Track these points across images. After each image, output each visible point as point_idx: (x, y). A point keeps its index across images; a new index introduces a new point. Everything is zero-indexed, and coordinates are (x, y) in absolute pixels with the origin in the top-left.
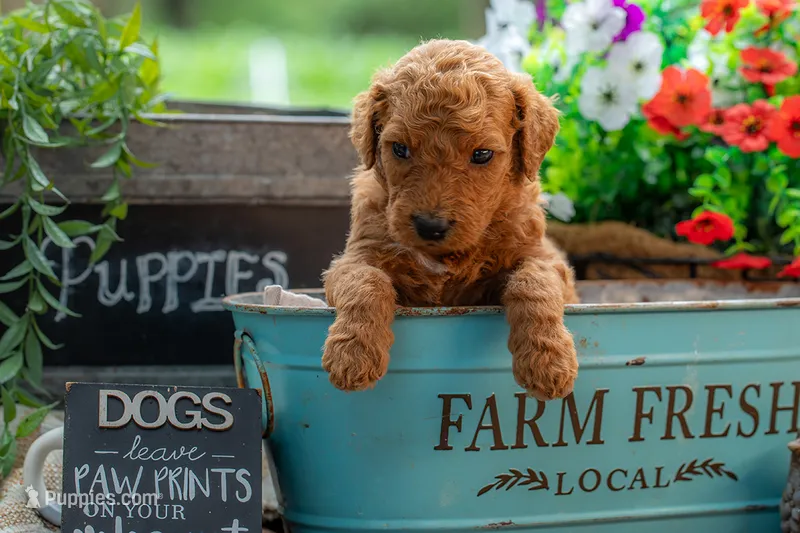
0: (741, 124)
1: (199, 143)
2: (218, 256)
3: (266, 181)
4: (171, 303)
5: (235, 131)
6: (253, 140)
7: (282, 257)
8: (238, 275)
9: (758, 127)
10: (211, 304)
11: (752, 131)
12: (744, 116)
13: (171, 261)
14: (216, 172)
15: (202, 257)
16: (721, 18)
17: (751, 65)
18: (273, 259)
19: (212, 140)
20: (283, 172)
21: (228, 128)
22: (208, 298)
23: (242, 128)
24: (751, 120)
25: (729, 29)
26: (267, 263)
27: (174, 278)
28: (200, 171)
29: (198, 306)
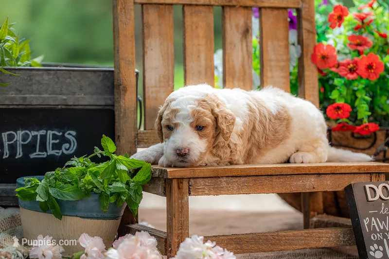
0: (347, 68)
1: (31, 80)
2: (42, 132)
3: (64, 97)
4: (19, 154)
5: (49, 74)
6: (58, 78)
7: (74, 133)
8: (52, 142)
9: (355, 69)
10: (39, 155)
11: (352, 71)
12: (349, 64)
13: (19, 135)
14: (40, 94)
15: (34, 133)
16: (336, 21)
17: (352, 42)
18: (69, 134)
19: (37, 78)
20: (74, 93)
21: (45, 72)
22: (38, 152)
23: (52, 72)
24: (351, 65)
25: (339, 26)
26: (66, 135)
27: (20, 142)
28: (32, 93)
29: (32, 156)
